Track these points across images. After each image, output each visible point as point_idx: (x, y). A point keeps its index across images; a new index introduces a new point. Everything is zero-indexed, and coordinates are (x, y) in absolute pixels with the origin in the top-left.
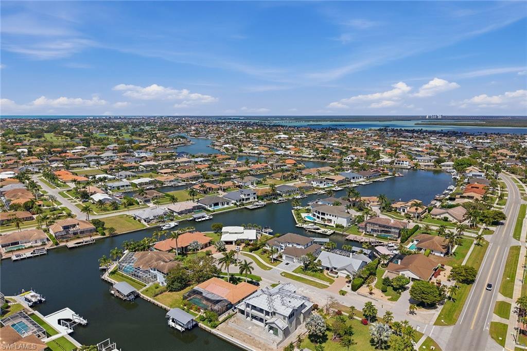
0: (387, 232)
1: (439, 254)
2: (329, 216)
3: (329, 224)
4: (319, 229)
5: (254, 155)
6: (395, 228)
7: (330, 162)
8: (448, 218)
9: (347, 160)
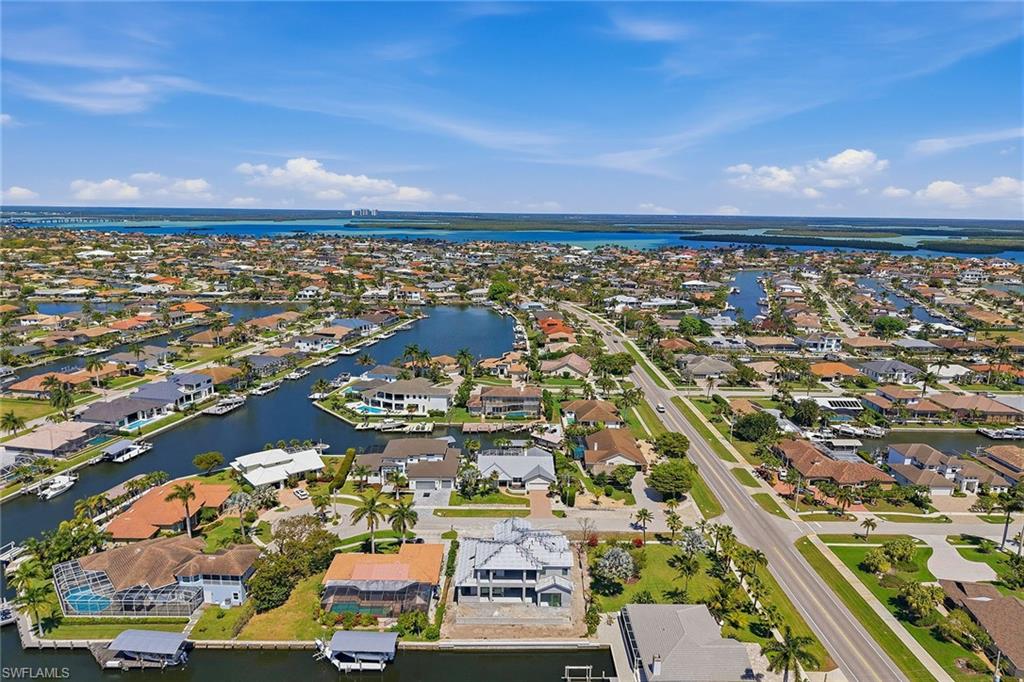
0: (514, 408)
1: (613, 426)
2: (411, 398)
3: (416, 413)
4: (405, 426)
5: (73, 299)
6: (528, 399)
7: (273, 302)
8: (569, 373)
9: (305, 296)
